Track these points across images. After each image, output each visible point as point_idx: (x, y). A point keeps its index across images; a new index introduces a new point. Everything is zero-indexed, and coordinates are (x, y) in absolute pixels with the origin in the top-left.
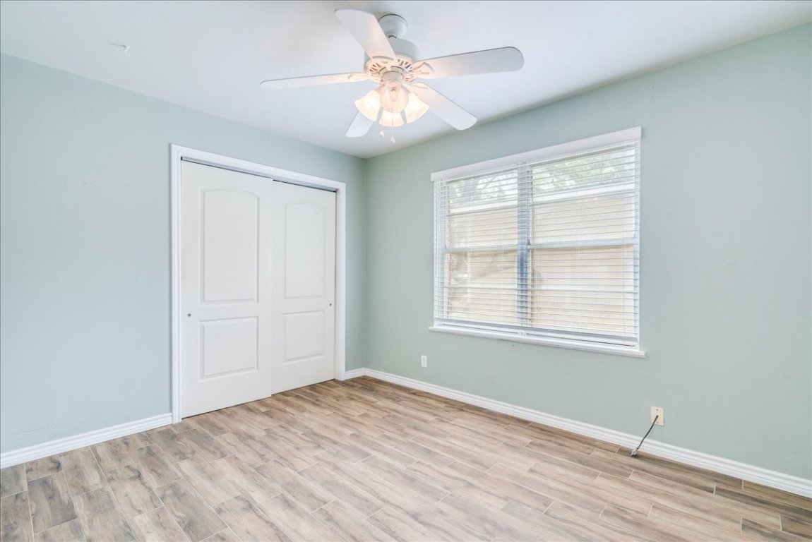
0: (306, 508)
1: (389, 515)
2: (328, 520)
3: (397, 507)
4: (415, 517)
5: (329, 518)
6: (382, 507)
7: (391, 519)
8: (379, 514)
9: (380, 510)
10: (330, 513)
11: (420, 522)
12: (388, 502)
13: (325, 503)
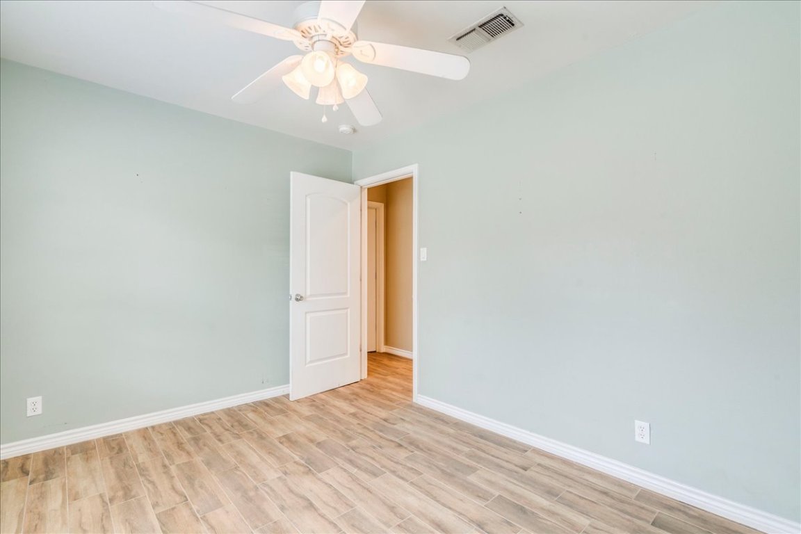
0: (418, 520)
1: (335, 508)
2: (393, 507)
3: (322, 516)
4: (311, 506)
5: (392, 509)
6: (339, 518)
7: (333, 505)
8: (344, 510)
9: (342, 514)
10: (392, 514)
11: (309, 500)
12: (331, 523)
13: (399, 526)
